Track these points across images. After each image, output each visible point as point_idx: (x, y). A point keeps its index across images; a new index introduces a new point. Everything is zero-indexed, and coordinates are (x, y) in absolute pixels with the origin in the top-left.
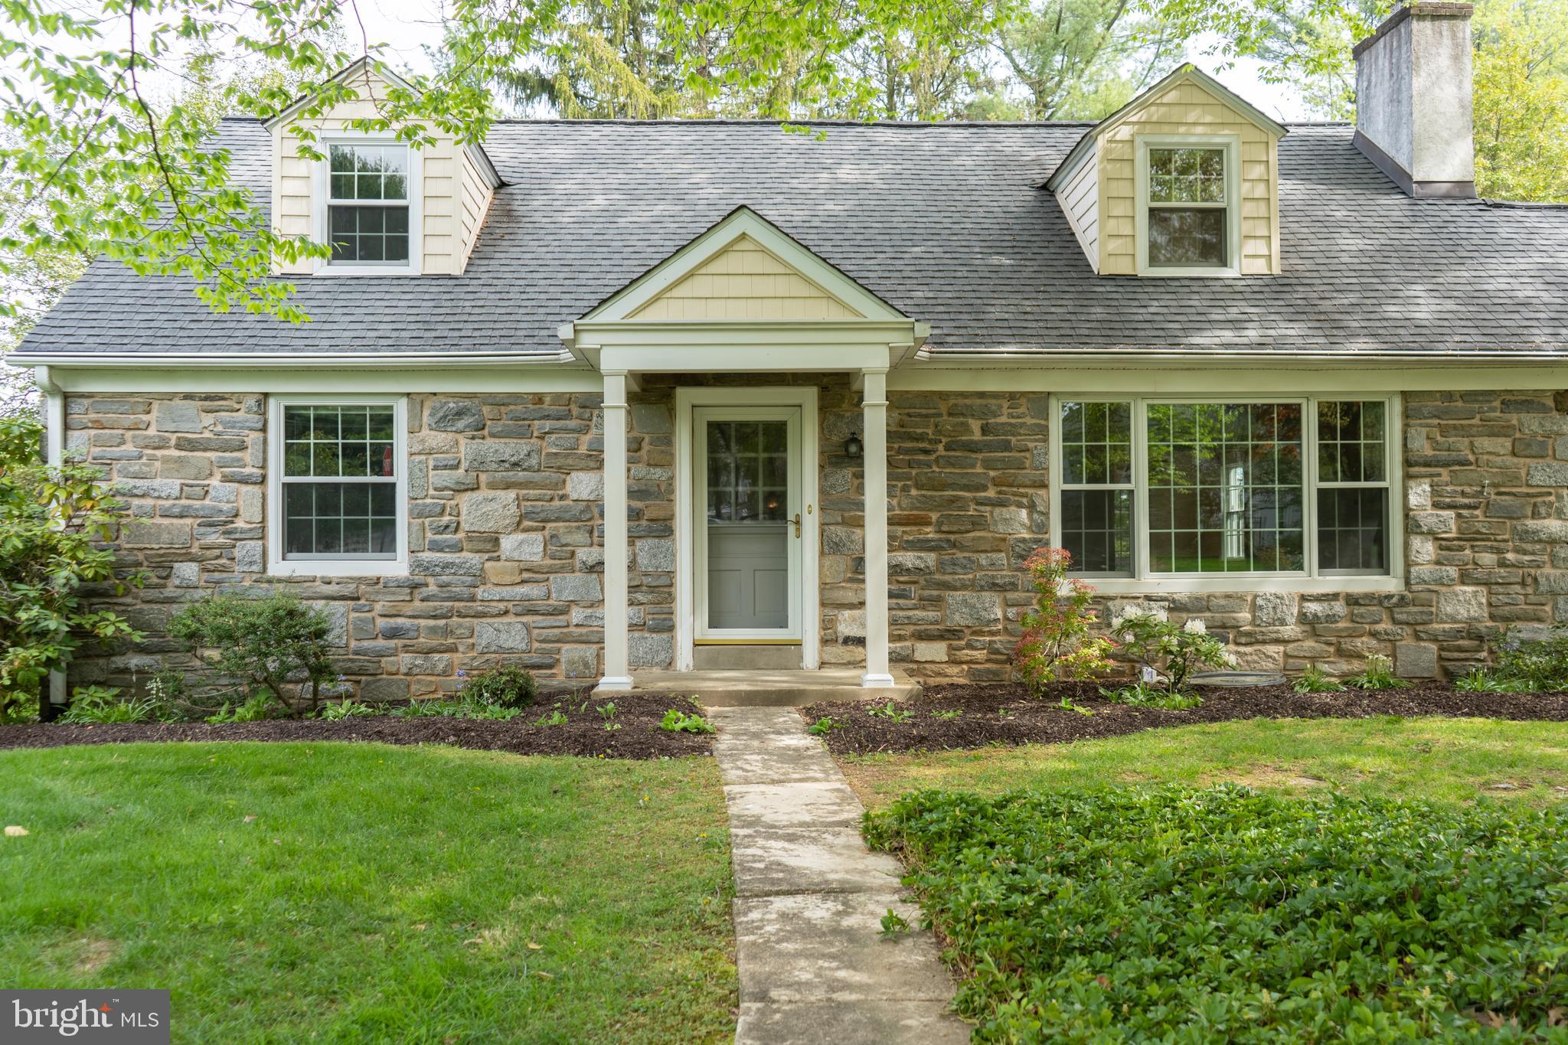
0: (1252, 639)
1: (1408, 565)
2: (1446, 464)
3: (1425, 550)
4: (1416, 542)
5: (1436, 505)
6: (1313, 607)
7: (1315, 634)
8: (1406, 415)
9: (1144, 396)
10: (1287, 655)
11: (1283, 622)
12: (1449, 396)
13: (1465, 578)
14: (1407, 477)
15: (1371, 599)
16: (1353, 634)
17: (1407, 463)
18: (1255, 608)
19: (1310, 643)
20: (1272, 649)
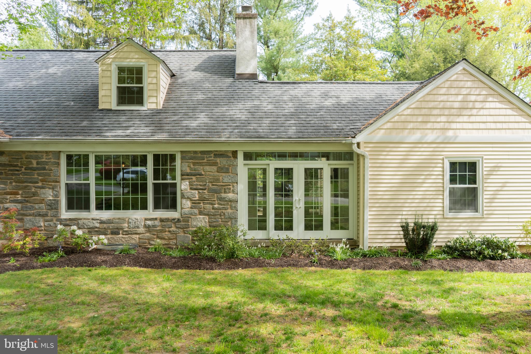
0: (127, 233)
1: (182, 209)
2: (195, 175)
3: (188, 204)
4: (184, 201)
5: (191, 189)
6: (149, 223)
7: (149, 231)
8: (182, 158)
9: (93, 152)
10: (139, 238)
11: (138, 227)
12: (195, 152)
13: (201, 213)
14: (182, 179)
15: (167, 220)
16: (161, 231)
17: (182, 175)
18: (129, 223)
19: (148, 234)
20: (134, 236)
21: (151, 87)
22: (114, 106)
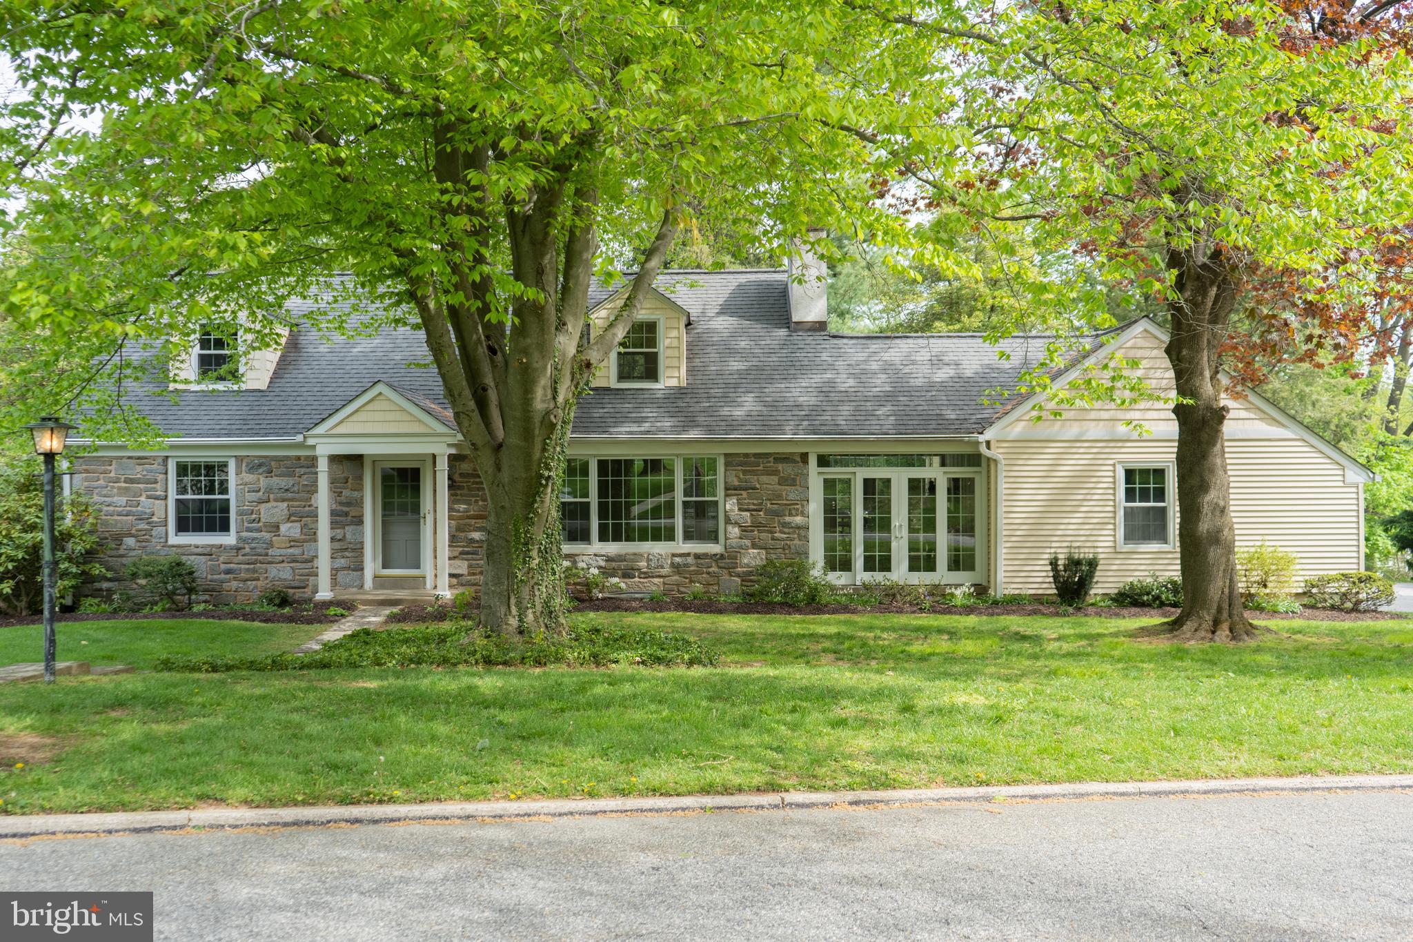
0: (647, 576)
1: (726, 539)
2: (745, 489)
3: (734, 531)
4: (730, 528)
5: (740, 510)
6: (677, 560)
7: (679, 573)
8: (726, 465)
9: (595, 456)
10: (664, 584)
11: (662, 567)
12: (746, 455)
13: (754, 546)
14: (726, 495)
15: (705, 556)
16: (697, 573)
17: (727, 489)
18: (648, 560)
19: (676, 577)
20: (656, 580)
21: (669, 353)
22: (614, 384)
